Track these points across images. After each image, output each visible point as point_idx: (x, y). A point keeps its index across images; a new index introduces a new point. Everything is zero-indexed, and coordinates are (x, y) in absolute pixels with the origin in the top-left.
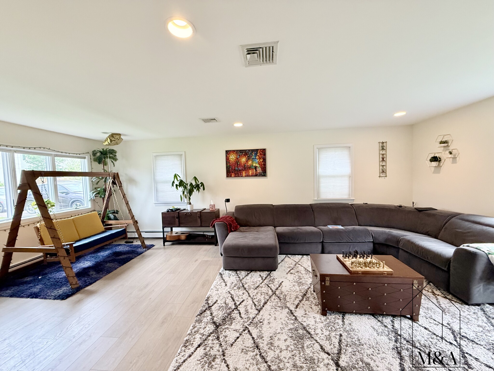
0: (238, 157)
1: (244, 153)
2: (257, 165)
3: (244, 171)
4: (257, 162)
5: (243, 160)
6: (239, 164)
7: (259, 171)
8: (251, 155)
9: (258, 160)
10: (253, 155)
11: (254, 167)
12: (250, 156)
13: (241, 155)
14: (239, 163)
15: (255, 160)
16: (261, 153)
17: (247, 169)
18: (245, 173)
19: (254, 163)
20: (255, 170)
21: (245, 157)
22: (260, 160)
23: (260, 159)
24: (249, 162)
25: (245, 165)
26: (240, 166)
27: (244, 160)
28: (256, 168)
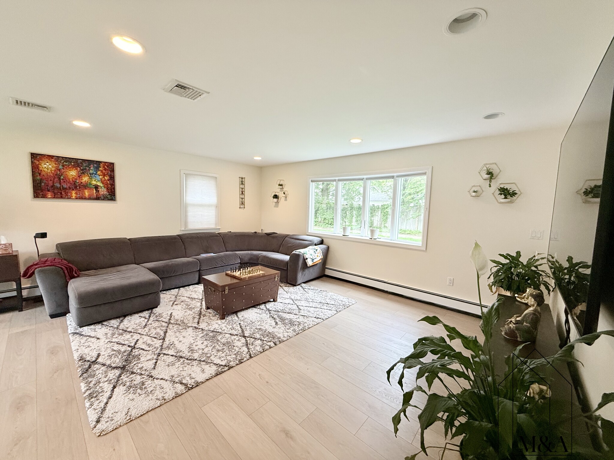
0: (61, 167)
1: (73, 164)
2: (99, 184)
3: (73, 190)
4: (99, 179)
5: (71, 173)
6: (62, 179)
7: (102, 193)
8: (87, 168)
9: (101, 177)
10: (92, 168)
11: (94, 187)
12: (85, 169)
13: (66, 165)
14: (62, 178)
15: (96, 176)
16: (105, 168)
17: (80, 187)
18: (76, 193)
19: (93, 180)
20: (96, 191)
21: (77, 169)
22: (104, 178)
23: (104, 175)
24: (83, 178)
25: (76, 182)
26: (64, 182)
27: (74, 174)
28: (96, 187)
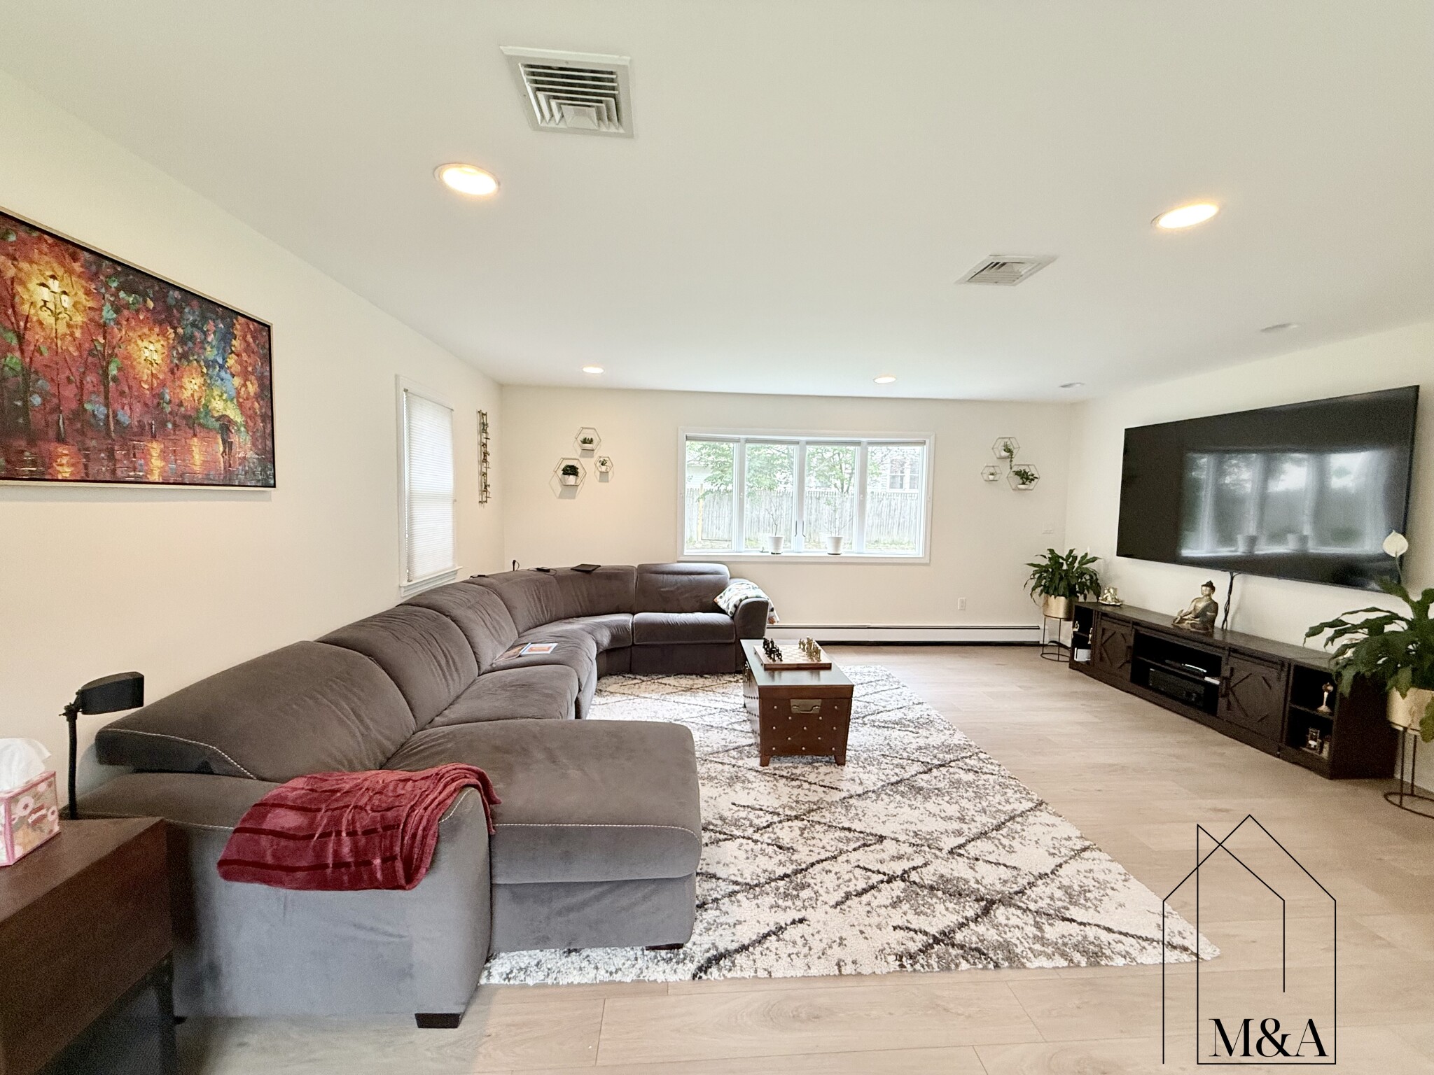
0: (108, 314)
1: (151, 304)
2: (234, 414)
3: (154, 437)
4: (233, 393)
5: (147, 353)
6: (115, 379)
7: (241, 455)
8: (198, 334)
9: (237, 381)
10: (211, 338)
11: (217, 425)
12: (192, 338)
13: (127, 306)
14: (113, 371)
15: (223, 374)
16: (248, 344)
17: (175, 425)
18: (164, 455)
19: (216, 392)
20: (224, 442)
21: (163, 334)
22: (245, 385)
23: (245, 375)
24: (186, 380)
25: (161, 396)
26: (122, 393)
27: (157, 357)
28: (225, 426)
